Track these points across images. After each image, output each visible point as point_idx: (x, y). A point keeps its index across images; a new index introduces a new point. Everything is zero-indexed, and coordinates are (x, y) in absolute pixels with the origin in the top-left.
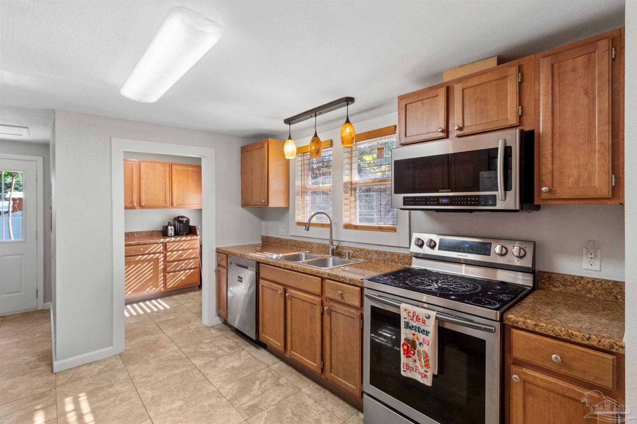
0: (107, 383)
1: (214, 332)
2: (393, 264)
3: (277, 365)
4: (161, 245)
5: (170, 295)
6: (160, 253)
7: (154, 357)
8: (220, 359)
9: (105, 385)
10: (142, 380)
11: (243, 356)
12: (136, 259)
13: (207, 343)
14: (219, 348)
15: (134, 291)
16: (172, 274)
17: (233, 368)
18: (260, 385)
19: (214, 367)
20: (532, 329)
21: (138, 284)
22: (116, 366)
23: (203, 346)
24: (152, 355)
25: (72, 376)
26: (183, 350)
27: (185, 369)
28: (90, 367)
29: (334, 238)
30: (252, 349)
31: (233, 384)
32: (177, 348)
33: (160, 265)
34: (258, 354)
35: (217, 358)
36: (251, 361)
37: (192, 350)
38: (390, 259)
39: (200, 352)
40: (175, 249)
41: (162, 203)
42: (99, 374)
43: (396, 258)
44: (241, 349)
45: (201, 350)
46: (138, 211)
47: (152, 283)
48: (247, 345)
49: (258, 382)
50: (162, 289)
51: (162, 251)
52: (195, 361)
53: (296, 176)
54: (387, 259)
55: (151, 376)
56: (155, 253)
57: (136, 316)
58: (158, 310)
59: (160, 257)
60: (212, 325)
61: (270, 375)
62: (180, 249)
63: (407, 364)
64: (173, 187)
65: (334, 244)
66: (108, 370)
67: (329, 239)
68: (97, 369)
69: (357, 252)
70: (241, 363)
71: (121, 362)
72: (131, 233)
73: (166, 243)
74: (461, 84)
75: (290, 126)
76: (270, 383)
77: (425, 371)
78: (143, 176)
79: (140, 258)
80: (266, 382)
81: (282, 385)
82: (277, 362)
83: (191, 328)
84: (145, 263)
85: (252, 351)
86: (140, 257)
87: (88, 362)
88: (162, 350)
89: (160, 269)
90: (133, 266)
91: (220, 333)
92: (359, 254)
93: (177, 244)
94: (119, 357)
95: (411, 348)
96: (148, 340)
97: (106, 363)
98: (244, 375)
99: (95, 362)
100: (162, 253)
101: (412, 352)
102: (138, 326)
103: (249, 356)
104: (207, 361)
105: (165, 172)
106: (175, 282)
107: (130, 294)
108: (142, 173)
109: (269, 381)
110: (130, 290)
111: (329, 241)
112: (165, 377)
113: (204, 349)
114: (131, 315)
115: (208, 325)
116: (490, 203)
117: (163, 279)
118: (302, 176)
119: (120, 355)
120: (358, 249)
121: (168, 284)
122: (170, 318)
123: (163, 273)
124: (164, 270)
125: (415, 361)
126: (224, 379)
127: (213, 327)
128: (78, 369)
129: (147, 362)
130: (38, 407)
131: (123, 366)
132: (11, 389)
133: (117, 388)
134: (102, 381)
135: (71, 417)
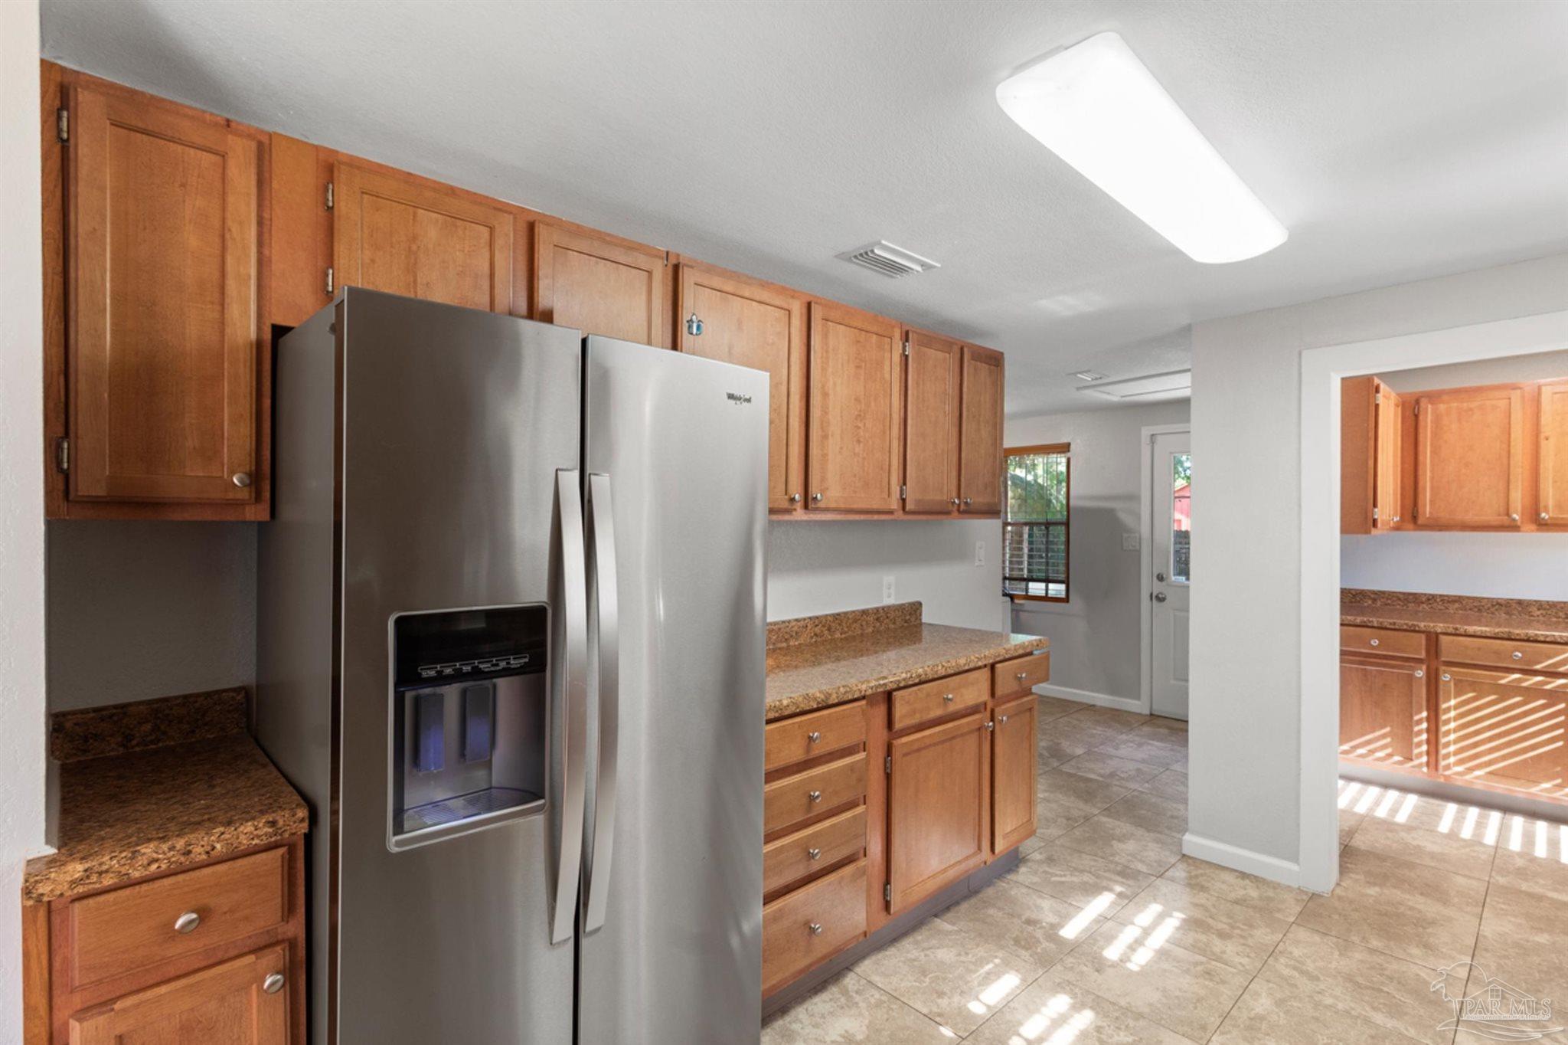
0: (1225, 926)
7: (1373, 951)
9: (1220, 926)
10: (1288, 972)
12: (1503, 681)
22: (1279, 910)
24: (1375, 943)
25: (1196, 876)
28: (1240, 882)
42: (1236, 902)
55: (1315, 979)
66: (1254, 907)
68: (1242, 892)
71: (1298, 909)
79: (1517, 681)
86: (1517, 676)
87: (1242, 870)
88: (1416, 951)
94: (1305, 898)
96: (1411, 908)
97: (1271, 893)
99: (1256, 877)
102: (1433, 864)
110: (1478, 767)
112: (1342, 1006)
114: (1454, 832)
119: (1314, 896)
128: (1217, 872)
129: (1345, 947)
130: (1118, 889)
131: (1292, 919)
132: (1119, 841)
133: (1230, 949)
134: (1224, 919)
135: (1129, 934)
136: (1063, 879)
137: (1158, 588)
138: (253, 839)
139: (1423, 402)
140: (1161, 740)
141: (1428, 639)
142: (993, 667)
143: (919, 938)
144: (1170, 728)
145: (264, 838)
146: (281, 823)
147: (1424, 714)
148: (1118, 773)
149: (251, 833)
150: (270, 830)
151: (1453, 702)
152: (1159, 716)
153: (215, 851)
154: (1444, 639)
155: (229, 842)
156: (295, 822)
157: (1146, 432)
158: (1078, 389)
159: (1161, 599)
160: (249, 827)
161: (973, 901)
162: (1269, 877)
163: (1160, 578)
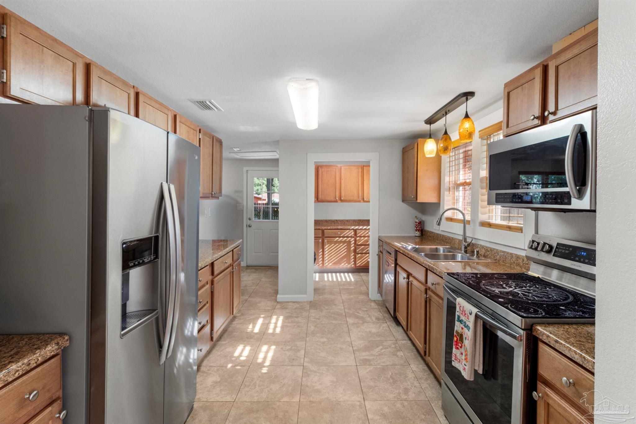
1: (373, 304)
2: (518, 268)
3: (404, 342)
4: (352, 231)
5: (359, 272)
6: (351, 237)
7: (327, 309)
8: (366, 324)
9: (295, 315)
10: (314, 320)
11: (383, 327)
12: (335, 240)
13: (363, 311)
14: (369, 316)
15: (334, 263)
16: (360, 255)
17: (370, 332)
18: (381, 349)
19: (358, 327)
20: (553, 345)
21: (336, 258)
22: (305, 307)
23: (360, 312)
24: (326, 308)
25: (283, 306)
26: (346, 310)
27: (340, 322)
28: (293, 304)
29: (467, 235)
30: (392, 325)
31: (362, 342)
32: (343, 308)
33: (352, 246)
34: (394, 329)
35: (364, 322)
36: (386, 332)
37: (351, 312)
38: (515, 262)
39: (356, 315)
40: (362, 235)
41: (356, 198)
42: (295, 309)
43: (521, 262)
44: (385, 322)
45: (356, 314)
46: (340, 203)
47: (345, 259)
48: (391, 320)
49: (381, 347)
50: (353, 266)
51: (353, 236)
52: (348, 319)
53: (446, 172)
54: (513, 262)
55: (319, 319)
56: (347, 237)
57: (330, 281)
58: (346, 281)
59: (351, 240)
60: (374, 300)
61: (393, 346)
62: (366, 235)
63: (455, 355)
64: (364, 185)
65: (468, 240)
66: (300, 309)
67: (462, 234)
68: (296, 306)
69: (488, 251)
70: (378, 331)
71: (309, 306)
72: (336, 220)
73: (356, 230)
74: (554, 60)
75: (430, 125)
76: (390, 351)
77: (465, 365)
78: (342, 178)
79: (337, 240)
80: (387, 350)
81: (397, 356)
82: (406, 340)
83: (359, 298)
84: (340, 244)
85: (392, 326)
86: (338, 238)
87: (293, 301)
88: (334, 306)
89: (352, 249)
90: (333, 245)
91: (377, 307)
92: (490, 254)
93: (364, 231)
94: (309, 303)
95: (460, 341)
96: (329, 298)
97: (301, 304)
98: (374, 339)
99: (297, 302)
100: (354, 237)
101: (460, 345)
102: (328, 288)
103: (387, 329)
104: (356, 322)
105: (358, 173)
106: (361, 263)
107: (331, 265)
108: (342, 174)
109: (389, 349)
110: (331, 262)
111: (462, 237)
112: (326, 322)
113: (359, 313)
114: (328, 280)
115: (371, 299)
116: (566, 201)
117: (354, 258)
118: (450, 172)
119: (311, 302)
120: (489, 248)
121: (357, 263)
122: (350, 288)
123: (354, 252)
124: (355, 251)
125: (462, 354)
126: (359, 336)
127: (374, 301)
128: (288, 303)
129: (322, 311)
130: (262, 316)
131: (309, 308)
132: (258, 303)
133: (299, 319)
134: (295, 313)
135: (272, 326)
136: (250, 318)
137: (249, 222)
138: (51, 352)
139: (319, 167)
140: (254, 273)
141: (322, 231)
142: (233, 250)
143: (217, 349)
144: (255, 269)
145: (55, 351)
146: (60, 343)
147: (321, 250)
148: (247, 285)
149: (51, 350)
150: (57, 347)
151: (327, 246)
152: (250, 266)
153: (39, 361)
154: (325, 231)
155: (43, 355)
156: (65, 342)
157: (245, 169)
158: (230, 153)
159: (250, 226)
160: (49, 348)
161: (227, 333)
162: (300, 301)
163: (250, 219)
